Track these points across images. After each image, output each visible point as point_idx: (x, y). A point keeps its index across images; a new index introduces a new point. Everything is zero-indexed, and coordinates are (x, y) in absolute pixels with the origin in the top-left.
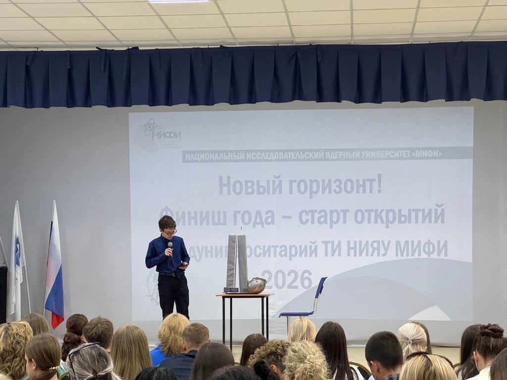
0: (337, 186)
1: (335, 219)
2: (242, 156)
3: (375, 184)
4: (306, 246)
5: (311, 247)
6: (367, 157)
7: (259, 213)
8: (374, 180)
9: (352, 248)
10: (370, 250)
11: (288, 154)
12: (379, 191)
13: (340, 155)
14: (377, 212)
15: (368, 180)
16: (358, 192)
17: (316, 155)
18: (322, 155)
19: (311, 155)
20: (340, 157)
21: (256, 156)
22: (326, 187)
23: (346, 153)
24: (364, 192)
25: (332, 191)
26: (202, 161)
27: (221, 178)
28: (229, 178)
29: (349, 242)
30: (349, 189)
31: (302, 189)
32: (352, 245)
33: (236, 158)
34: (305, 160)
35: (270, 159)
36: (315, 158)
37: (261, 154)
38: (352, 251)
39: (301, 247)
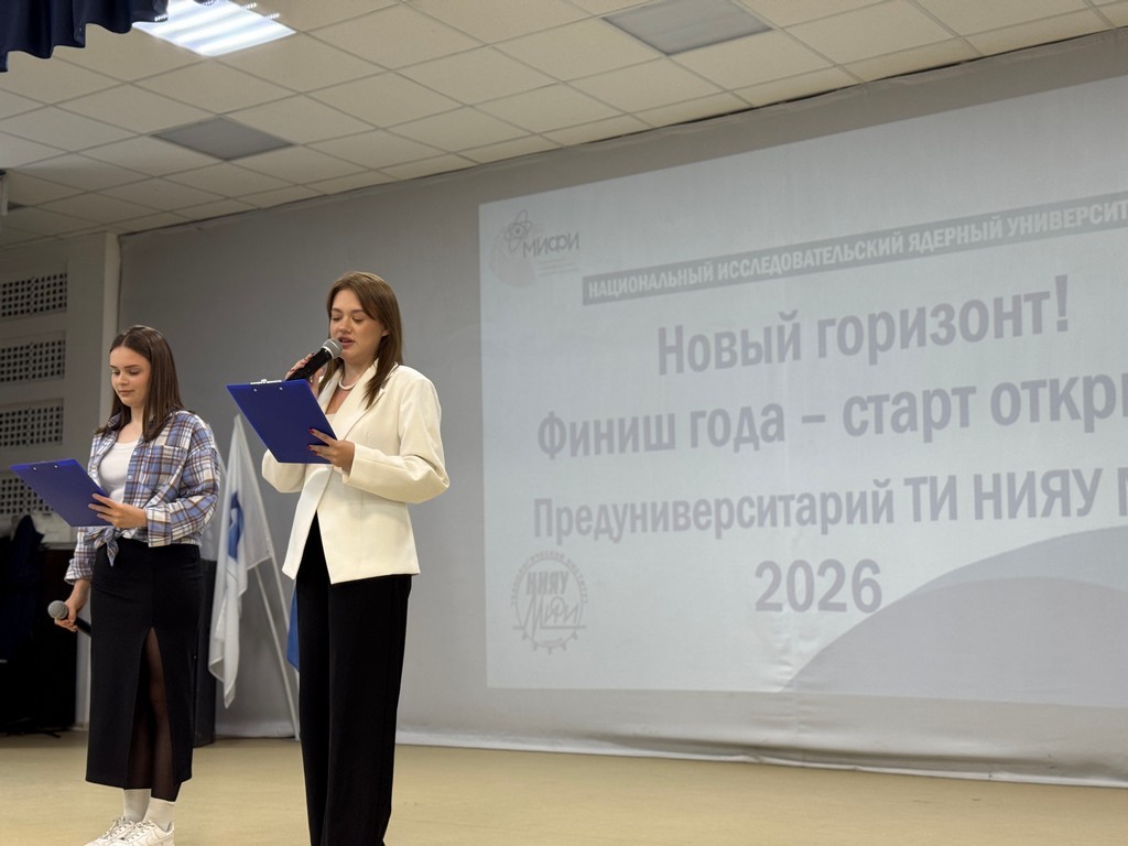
0: (941, 325)
1: (937, 416)
2: (708, 274)
3: (1050, 307)
4: (863, 495)
5: (875, 495)
6: (1022, 232)
7: (746, 413)
8: (1046, 295)
9: (988, 496)
10: (1041, 498)
11: (814, 255)
12: (1062, 326)
13: (948, 238)
14: (1057, 388)
15: (1028, 297)
16: (999, 334)
17: (884, 246)
18: (898, 244)
19: (871, 248)
20: (947, 244)
21: (738, 269)
22: (912, 329)
23: (963, 231)
24: (1017, 332)
25: (929, 340)
26: (624, 296)
27: (662, 332)
28: (679, 330)
29: (978, 480)
30: (974, 328)
31: (850, 343)
32: (988, 487)
33: (694, 279)
34: (855, 263)
35: (771, 271)
36: (881, 253)
37: (751, 261)
38: (988, 505)
39: (849, 496)
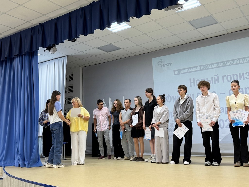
0: (248, 76)
1: (248, 92)
2: (199, 68)
11: (221, 64)
13: (248, 60)
17: (235, 62)
18: (238, 62)
19: (232, 62)
21: (205, 67)
22: (242, 77)
25: (245, 78)
26: (182, 73)
27: (190, 79)
28: (194, 79)
31: (229, 80)
33: (196, 70)
34: (229, 65)
35: (212, 67)
37: (208, 66)
